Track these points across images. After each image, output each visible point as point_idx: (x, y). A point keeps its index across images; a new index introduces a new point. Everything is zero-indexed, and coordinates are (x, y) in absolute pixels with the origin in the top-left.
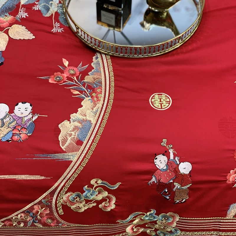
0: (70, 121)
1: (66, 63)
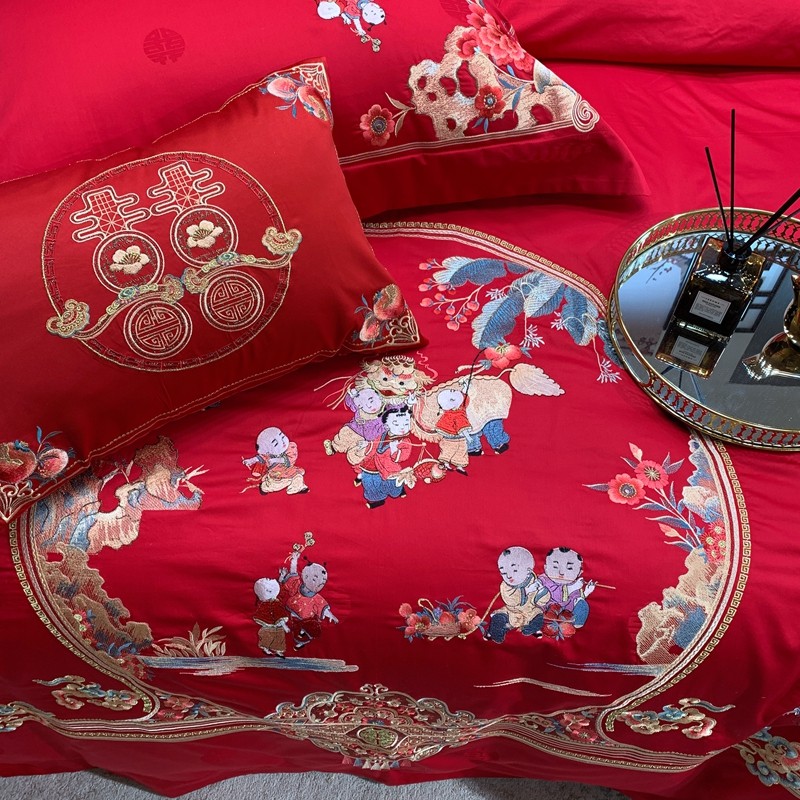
1: (638, 454)
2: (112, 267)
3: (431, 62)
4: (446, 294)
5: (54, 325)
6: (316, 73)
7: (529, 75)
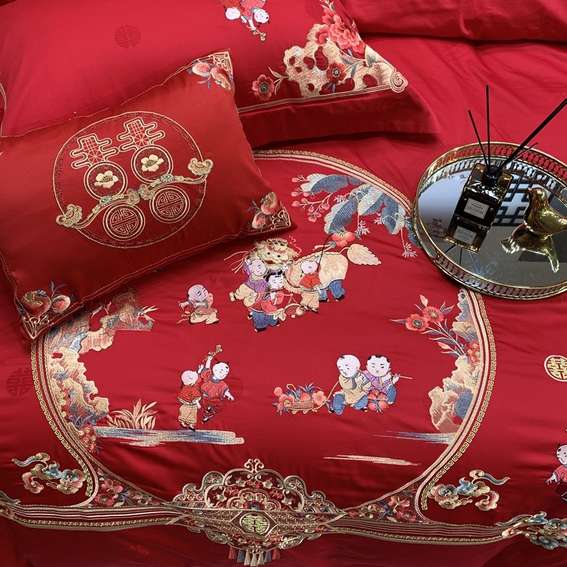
0: (442, 388)
1: (425, 302)
2: (96, 184)
3: (298, 47)
4: (308, 198)
5: (60, 220)
6: (223, 59)
7: (362, 56)
